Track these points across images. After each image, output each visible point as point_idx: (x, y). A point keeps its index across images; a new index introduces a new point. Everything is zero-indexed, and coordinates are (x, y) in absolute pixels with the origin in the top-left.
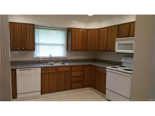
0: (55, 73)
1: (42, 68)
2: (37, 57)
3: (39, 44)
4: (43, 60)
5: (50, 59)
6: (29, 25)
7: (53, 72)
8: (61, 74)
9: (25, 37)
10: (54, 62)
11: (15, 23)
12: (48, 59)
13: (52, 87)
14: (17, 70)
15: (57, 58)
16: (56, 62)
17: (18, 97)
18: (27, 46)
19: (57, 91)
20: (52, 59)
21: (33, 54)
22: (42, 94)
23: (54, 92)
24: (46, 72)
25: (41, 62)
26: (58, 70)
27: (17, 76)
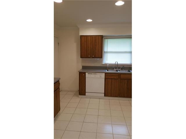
0: (118, 79)
1: (106, 73)
2: (105, 63)
3: (107, 52)
4: (110, 66)
5: (116, 66)
6: (98, 36)
7: (116, 78)
8: (124, 81)
9: (95, 47)
10: (120, 69)
11: (85, 37)
12: (115, 66)
13: (115, 92)
14: (87, 73)
15: (123, 65)
16: (122, 69)
17: (86, 95)
18: (96, 54)
19: (119, 97)
20: (118, 66)
21: (102, 61)
22: (105, 96)
23: (116, 96)
24: (109, 78)
25: (108, 68)
26: (121, 77)
27: (86, 78)
